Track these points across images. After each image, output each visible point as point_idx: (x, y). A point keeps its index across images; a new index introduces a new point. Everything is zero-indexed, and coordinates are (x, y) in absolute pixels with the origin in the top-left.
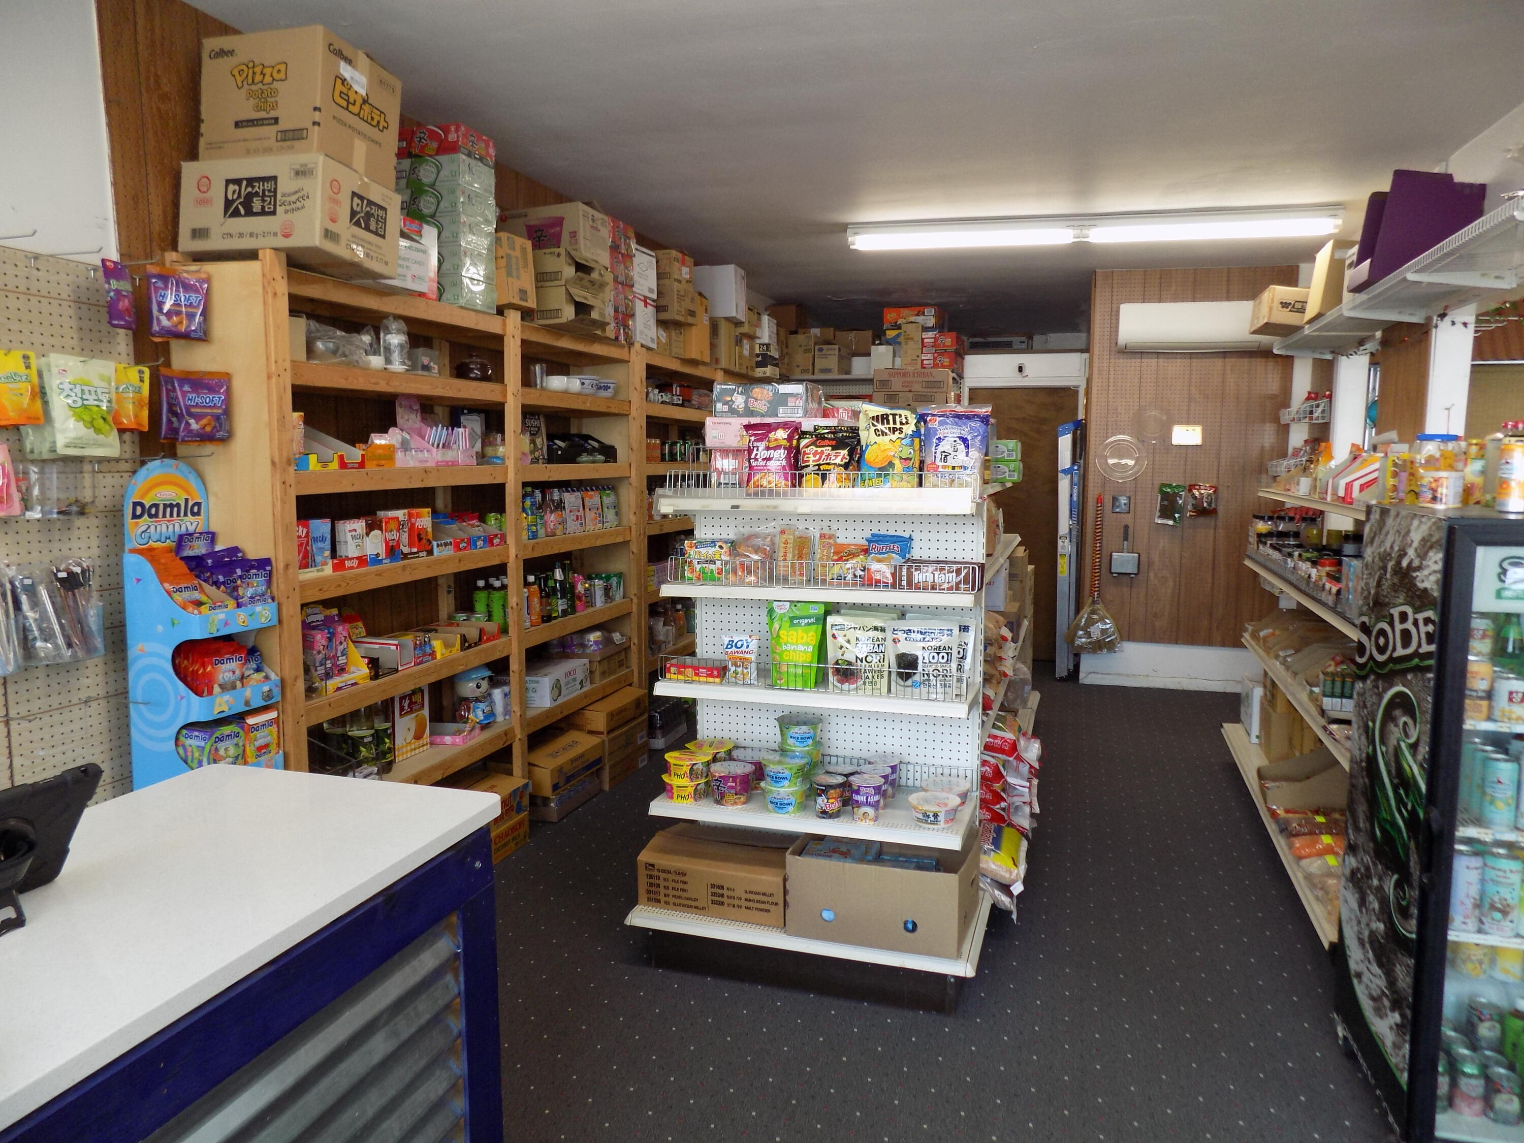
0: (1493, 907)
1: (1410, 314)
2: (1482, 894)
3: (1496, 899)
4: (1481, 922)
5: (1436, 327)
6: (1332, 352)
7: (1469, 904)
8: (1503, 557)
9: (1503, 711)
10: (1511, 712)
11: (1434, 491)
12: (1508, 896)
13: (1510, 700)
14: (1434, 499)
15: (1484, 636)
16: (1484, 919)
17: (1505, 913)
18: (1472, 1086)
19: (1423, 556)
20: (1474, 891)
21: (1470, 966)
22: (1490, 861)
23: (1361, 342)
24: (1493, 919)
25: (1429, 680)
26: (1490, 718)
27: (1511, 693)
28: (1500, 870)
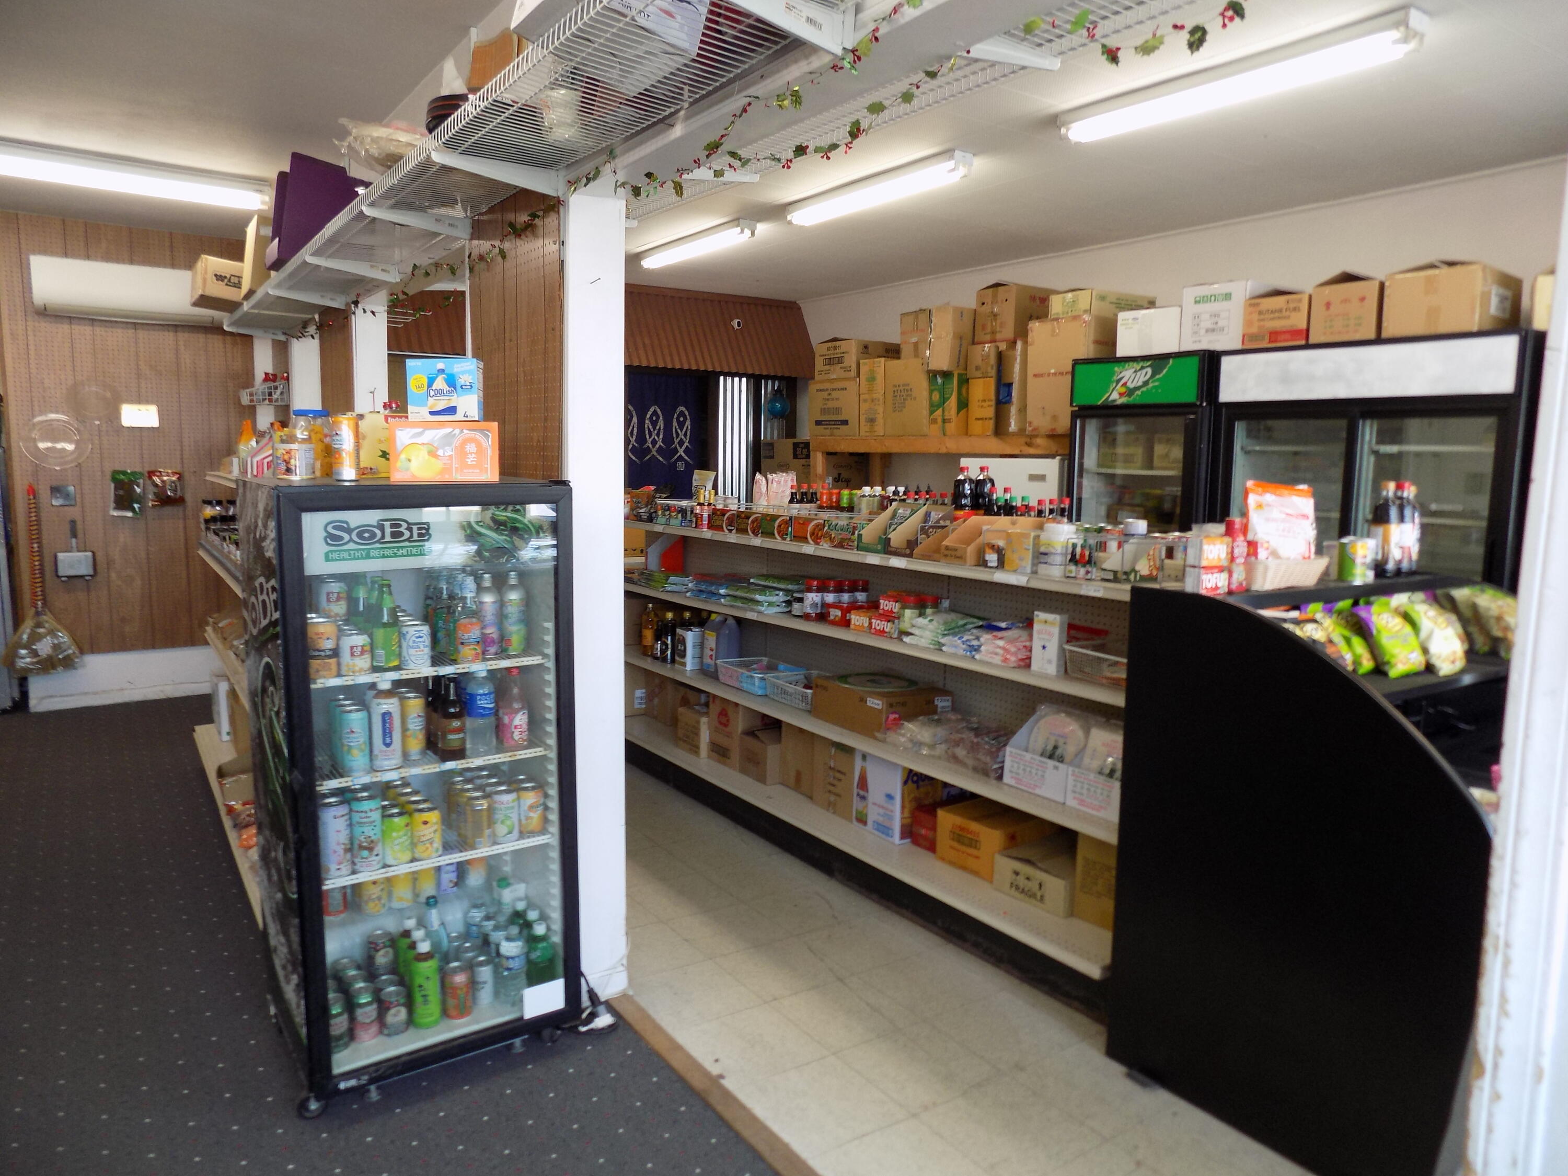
0: (361, 847)
1: (332, 299)
2: (352, 839)
3: (362, 839)
4: (354, 863)
5: (354, 313)
6: (285, 334)
7: (340, 850)
8: (328, 520)
9: (348, 665)
10: (354, 665)
11: (287, 462)
12: (371, 833)
13: (352, 655)
14: (288, 471)
15: (338, 599)
16: (356, 860)
17: (370, 849)
18: (367, 1013)
19: (265, 526)
20: (343, 837)
21: (371, 905)
22: (356, 806)
23: (305, 325)
24: (363, 858)
25: (279, 646)
26: (339, 675)
27: (352, 648)
28: (362, 812)
